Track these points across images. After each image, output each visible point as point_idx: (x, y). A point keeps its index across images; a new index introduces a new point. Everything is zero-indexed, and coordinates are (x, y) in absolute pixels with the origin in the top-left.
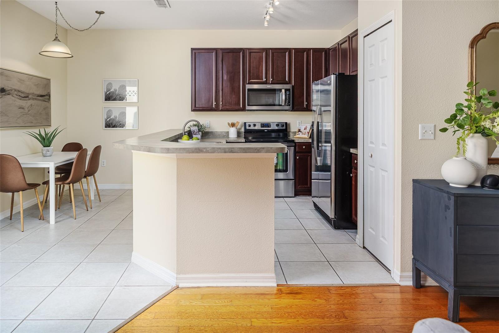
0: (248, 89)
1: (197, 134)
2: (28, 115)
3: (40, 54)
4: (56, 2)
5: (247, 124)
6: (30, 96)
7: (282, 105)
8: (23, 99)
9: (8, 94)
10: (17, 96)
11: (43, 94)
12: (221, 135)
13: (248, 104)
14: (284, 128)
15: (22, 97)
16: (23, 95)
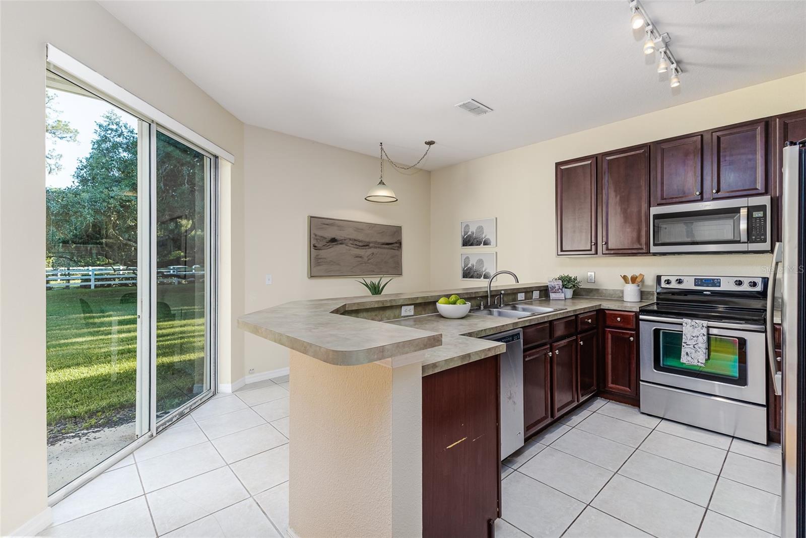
0: (654, 215)
1: (559, 292)
2: (368, 264)
3: (365, 199)
4: (381, 143)
5: (663, 279)
6: (371, 245)
7: (742, 241)
8: (361, 247)
9: (341, 244)
10: (352, 246)
11: (391, 241)
12: (613, 296)
13: (656, 242)
14: (759, 288)
15: (360, 246)
16: (361, 244)
